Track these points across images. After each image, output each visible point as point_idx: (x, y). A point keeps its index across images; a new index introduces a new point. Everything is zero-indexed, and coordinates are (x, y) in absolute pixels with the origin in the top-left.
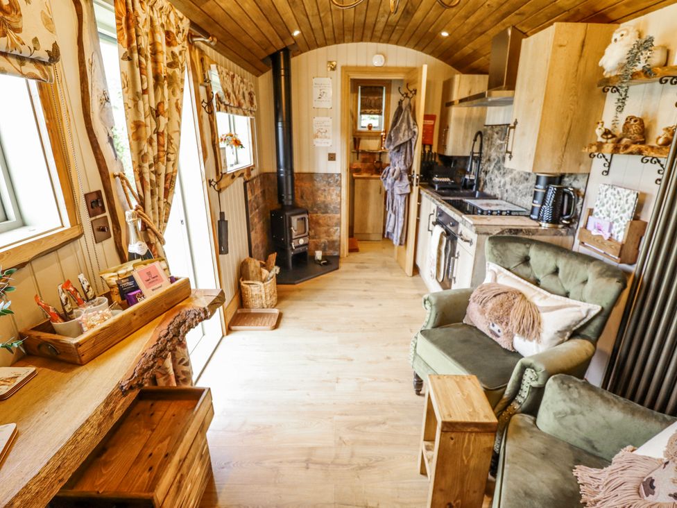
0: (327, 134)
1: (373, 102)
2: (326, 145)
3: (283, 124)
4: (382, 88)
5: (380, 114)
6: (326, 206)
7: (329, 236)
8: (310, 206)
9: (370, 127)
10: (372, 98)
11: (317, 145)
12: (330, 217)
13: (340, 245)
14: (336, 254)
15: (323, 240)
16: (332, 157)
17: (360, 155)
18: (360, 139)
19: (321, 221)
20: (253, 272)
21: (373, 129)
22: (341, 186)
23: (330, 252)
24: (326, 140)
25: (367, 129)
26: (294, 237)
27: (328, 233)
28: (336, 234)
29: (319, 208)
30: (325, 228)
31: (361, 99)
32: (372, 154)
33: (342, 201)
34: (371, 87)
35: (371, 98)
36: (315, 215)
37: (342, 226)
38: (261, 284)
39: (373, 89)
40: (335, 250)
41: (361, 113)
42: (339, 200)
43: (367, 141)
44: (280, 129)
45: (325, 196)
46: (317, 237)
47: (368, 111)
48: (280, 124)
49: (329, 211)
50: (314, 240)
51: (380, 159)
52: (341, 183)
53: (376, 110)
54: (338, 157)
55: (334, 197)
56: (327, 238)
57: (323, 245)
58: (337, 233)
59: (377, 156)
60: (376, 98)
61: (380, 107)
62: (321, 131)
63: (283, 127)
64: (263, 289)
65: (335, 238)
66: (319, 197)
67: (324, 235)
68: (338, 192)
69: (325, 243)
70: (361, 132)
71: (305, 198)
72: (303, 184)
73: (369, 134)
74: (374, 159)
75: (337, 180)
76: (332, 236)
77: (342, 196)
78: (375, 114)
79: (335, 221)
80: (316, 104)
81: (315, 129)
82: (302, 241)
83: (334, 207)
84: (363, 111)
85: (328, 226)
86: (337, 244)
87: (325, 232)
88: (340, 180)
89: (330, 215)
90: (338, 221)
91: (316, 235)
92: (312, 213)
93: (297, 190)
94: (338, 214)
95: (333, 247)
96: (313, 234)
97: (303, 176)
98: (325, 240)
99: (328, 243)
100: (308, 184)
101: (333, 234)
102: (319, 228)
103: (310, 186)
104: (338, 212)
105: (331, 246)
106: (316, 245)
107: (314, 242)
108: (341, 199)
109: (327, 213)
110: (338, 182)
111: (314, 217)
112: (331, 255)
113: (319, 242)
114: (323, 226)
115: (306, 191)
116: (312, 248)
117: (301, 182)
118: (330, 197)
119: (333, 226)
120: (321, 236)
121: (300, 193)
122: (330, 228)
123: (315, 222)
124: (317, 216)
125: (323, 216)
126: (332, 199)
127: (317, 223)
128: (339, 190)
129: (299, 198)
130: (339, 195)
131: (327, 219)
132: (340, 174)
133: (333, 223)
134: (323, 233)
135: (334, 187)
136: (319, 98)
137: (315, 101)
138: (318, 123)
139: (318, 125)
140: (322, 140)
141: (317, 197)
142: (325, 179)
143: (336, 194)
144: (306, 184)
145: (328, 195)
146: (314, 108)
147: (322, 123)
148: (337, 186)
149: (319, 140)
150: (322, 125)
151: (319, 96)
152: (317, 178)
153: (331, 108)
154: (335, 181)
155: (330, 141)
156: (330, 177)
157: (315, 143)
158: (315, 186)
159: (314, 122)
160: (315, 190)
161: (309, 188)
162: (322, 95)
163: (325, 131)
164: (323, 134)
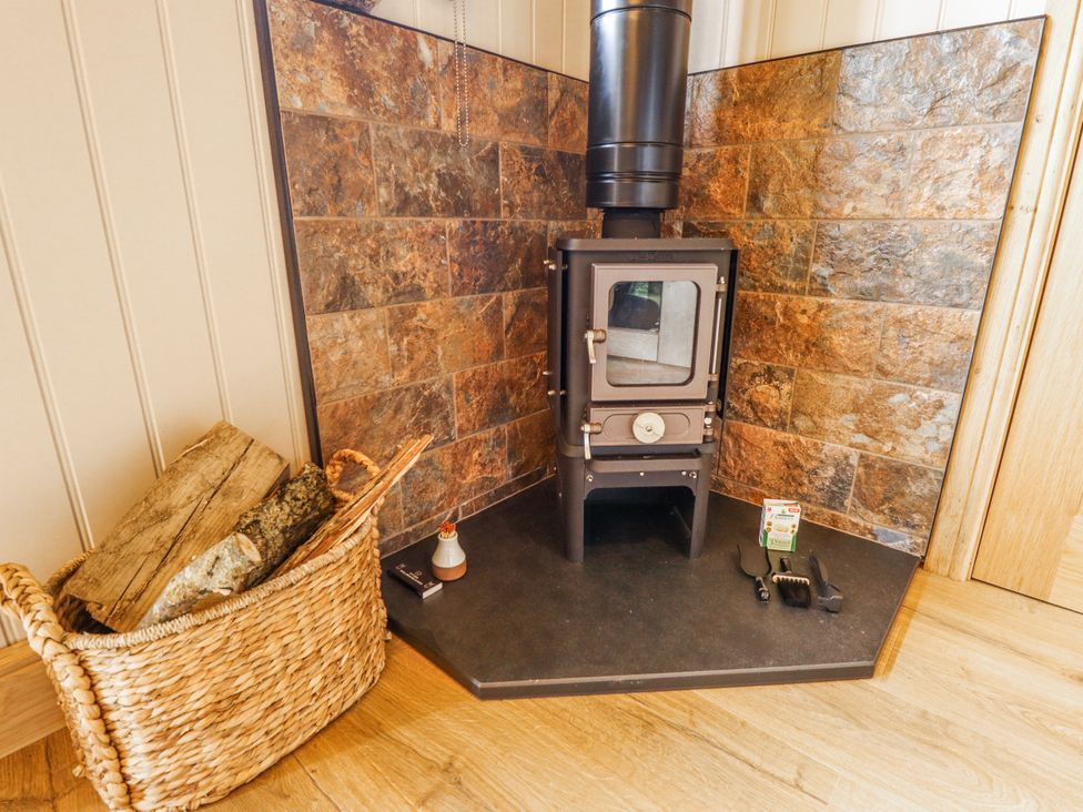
6: (889, 257)
7: (873, 435)
8: (790, 248)
12: (900, 322)
13: (937, 500)
14: (902, 541)
15: (832, 447)
19: (838, 341)
22: (1026, 113)
23: (859, 520)
26: (601, 390)
27: (870, 413)
28: (927, 429)
29: (843, 266)
30: (862, 386)
33: (1020, 219)
36: (811, 302)
37: (982, 385)
40: (895, 517)
42: (995, 212)
45: (895, 182)
46: (801, 422)
49: (905, 287)
50: (781, 436)
52: (1033, 86)
56: (861, 439)
57: (831, 472)
58: (936, 429)
65: (915, 449)
66: (855, 193)
67: (849, 420)
68: (997, 156)
69: (842, 465)
71: (767, 204)
72: (769, 125)
75: (1010, 70)
76: (894, 435)
79: (938, 348)
82: (650, 428)
83: (945, 260)
85: (881, 370)
86: (916, 488)
87: (857, 409)
88: (1032, 62)
89: (910, 310)
90: (954, 350)
91: (796, 411)
92: (796, 292)
93: (734, 160)
94: (965, 306)
95: (887, 499)
96: (786, 404)
97: (781, 73)
98: (846, 449)
99: (861, 470)
100: (799, 122)
101: (902, 429)
102: (820, 379)
103: (809, 134)
104: (965, 296)
105: (878, 489)
106: (791, 464)
107: (784, 445)
108: (1009, 207)
109: (892, 292)
110: (1014, 83)
111: (804, 312)
112: (869, 537)
113: (812, 452)
114: (846, 370)
115: (781, 161)
116: (768, 476)
117: (759, 112)
118: (927, 191)
119: (915, 381)
120: (829, 424)
121: (747, 175)
122: (891, 388)
123: (807, 341)
124: (821, 307)
125: (860, 311)
126: (941, 208)
127: (816, 348)
128: (1008, 140)
129: (741, 206)
130: (1002, 177)
131: (878, 333)
132: (1046, 17)
133: (915, 360)
134: (844, 412)
135: (974, 122)
141: (839, 193)
142: (915, 73)
143: (982, 167)
144: (785, 126)
145: (916, 177)
148: (996, 112)
152: (862, 76)
154: (990, 76)
156: (953, 55)
158: (839, 128)
160: (836, 154)
161: (803, 144)
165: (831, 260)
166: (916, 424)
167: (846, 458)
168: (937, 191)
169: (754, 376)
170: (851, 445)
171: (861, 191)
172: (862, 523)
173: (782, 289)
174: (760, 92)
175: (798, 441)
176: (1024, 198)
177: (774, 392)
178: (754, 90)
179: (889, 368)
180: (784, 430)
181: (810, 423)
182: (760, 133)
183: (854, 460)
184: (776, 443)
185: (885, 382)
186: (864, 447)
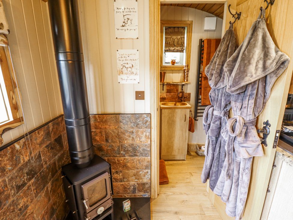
0: (134, 70)
1: (176, 40)
3: (66, 57)
4: (184, 28)
5: (182, 51)
6: (134, 149)
7: (138, 179)
8: (116, 149)
9: (173, 63)
10: (176, 38)
11: (122, 82)
12: (139, 160)
13: (150, 187)
14: (147, 195)
15: (132, 183)
16: (140, 95)
17: (165, 87)
18: (165, 73)
19: (129, 164)
21: (175, 64)
22: (151, 128)
24: (132, 77)
25: (170, 65)
27: (137, 175)
28: (147, 176)
29: (127, 151)
30: (134, 171)
31: (166, 38)
32: (175, 85)
33: (153, 143)
34: (174, 28)
35: (174, 37)
36: (122, 158)
37: (153, 167)
39: (176, 30)
40: (145, 192)
41: (166, 51)
42: (149, 142)
43: (171, 74)
44: (63, 64)
45: (133, 138)
46: (125, 180)
47: (172, 48)
48: (62, 57)
49: (138, 154)
50: (122, 183)
51: (182, 90)
52: (150, 124)
53: (179, 48)
54: (147, 95)
55: (143, 139)
56: (136, 180)
57: (132, 187)
59: (180, 87)
60: (179, 37)
61: (182, 45)
62: (127, 66)
63: (66, 61)
65: (145, 180)
66: (126, 139)
67: (134, 178)
68: (148, 134)
69: (134, 185)
70: (166, 67)
71: (110, 141)
72: (107, 126)
73: (172, 68)
74: (177, 90)
75: (147, 122)
76: (142, 179)
77: (152, 138)
78: (177, 51)
79: (145, 163)
80: (120, 34)
81: (119, 64)
83: (144, 150)
84: (167, 49)
85: (137, 168)
86: (147, 186)
87: (135, 175)
88: (150, 120)
89: (140, 158)
90: (148, 163)
91: (124, 178)
92: (119, 157)
93: (101, 132)
94: (148, 156)
95: (143, 189)
96: (121, 177)
97: (108, 117)
98: (134, 183)
99: (137, 186)
100: (113, 126)
101: (143, 177)
102: (127, 171)
104: (148, 155)
105: (141, 188)
106: (125, 188)
107: (123, 185)
108: (151, 141)
109: (136, 155)
110: (148, 123)
111: (121, 160)
112: (141, 197)
113: (128, 185)
114: (131, 169)
115: (111, 133)
116: (121, 191)
117: (104, 124)
118: (138, 139)
119: (143, 169)
120: (130, 179)
121: (104, 136)
122: (139, 171)
123: (123, 165)
124: (124, 159)
125: (132, 159)
126: (141, 142)
127: (125, 166)
128: (149, 132)
129: (104, 141)
130: (149, 137)
131: (135, 162)
132: (150, 114)
133: (142, 166)
134: (132, 176)
135: (143, 128)
136: (123, 26)
137: (118, 29)
138: (123, 56)
139: (123, 59)
140: (127, 76)
141: (124, 139)
142: (133, 120)
143: (146, 136)
144: (110, 127)
145: (136, 137)
146: (117, 38)
147: (127, 56)
148: (146, 127)
149: (124, 76)
150: (128, 58)
151: (122, 24)
152: (124, 119)
153: (138, 38)
154: (144, 122)
155: (137, 78)
156: (138, 118)
157: (120, 80)
158: (121, 128)
159: (118, 56)
160: (121, 132)
161: (115, 130)
162: (126, 22)
163: (131, 66)
164: (129, 69)
165: (125, 151)
166: (145, 176)
167: (135, 184)
168: (140, 139)
169: (114, 173)
170: (135, 182)
171: (127, 139)
172: (140, 195)
173: (116, 156)
174: (104, 120)
175: (125, 183)
176: (153, 140)
177: (118, 176)
178: (102, 120)
179: (138, 168)
180: (122, 182)
181: (127, 180)
182: (106, 128)
183: (136, 184)
184: (121, 185)
185: (138, 170)
186: (137, 181)
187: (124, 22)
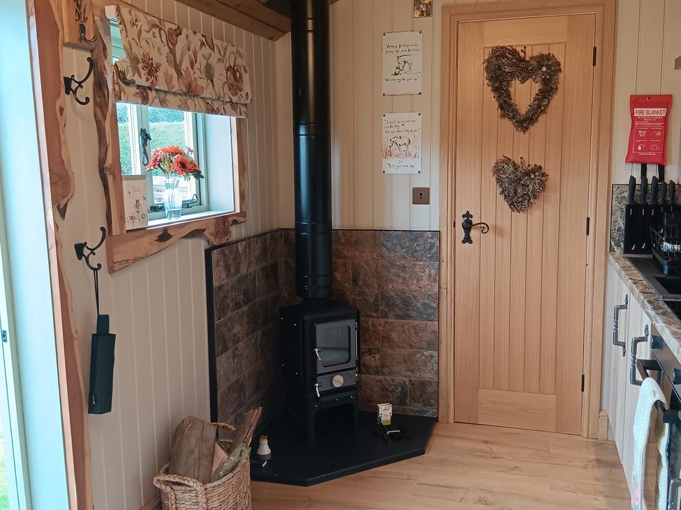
0: (411, 149)
2: (408, 171)
3: (308, 130)
6: (407, 303)
7: (412, 371)
8: (371, 300)
11: (390, 171)
12: (414, 327)
13: (437, 393)
14: (429, 412)
15: (399, 379)
16: (421, 196)
19: (394, 335)
20: (191, 452)
22: (439, 259)
23: (415, 408)
24: (408, 161)
26: (320, 370)
27: (410, 362)
28: (430, 366)
29: (392, 307)
30: (405, 352)
33: (444, 291)
36: (382, 321)
37: (443, 347)
38: (198, 486)
40: (426, 403)
42: (436, 290)
44: (303, 139)
45: (404, 278)
46: (386, 370)
48: (302, 131)
49: (414, 314)
50: (378, 377)
52: (439, 252)
54: (434, 196)
55: (425, 282)
56: (409, 374)
57: (400, 389)
58: (432, 365)
62: (399, 141)
63: (308, 135)
64: (202, 499)
65: (427, 375)
66: (392, 281)
67: (403, 367)
68: (433, 272)
69: (403, 386)
71: (360, 283)
72: (357, 253)
75: (432, 246)
76: (419, 370)
77: (443, 280)
79: (427, 336)
80: (390, 87)
81: (386, 139)
82: (338, 381)
83: (424, 304)
85: (411, 346)
86: (430, 390)
87: (405, 362)
88: (438, 244)
89: (417, 322)
90: (433, 336)
91: (383, 366)
92: (376, 317)
93: (345, 265)
94: (434, 321)
95: (421, 396)
96: (378, 363)
98: (404, 379)
99: (410, 386)
100: (368, 254)
101: (421, 367)
102: (389, 351)
103: (373, 259)
104: (432, 317)
105: (418, 393)
106: (384, 389)
107: (380, 381)
108: (439, 288)
109: (409, 317)
110: (434, 250)
111: (380, 325)
112: (418, 414)
113: (391, 382)
114: (399, 347)
115: (363, 267)
116: (375, 396)
117: (353, 249)
118: (415, 282)
119: (422, 348)
120: (395, 369)
121: (351, 271)
122: (416, 352)
123: (383, 337)
124: (386, 323)
125: (400, 324)
126: (420, 287)
127: (386, 339)
128: (436, 267)
129: (350, 283)
130: (435, 278)
131: (408, 332)
132: (439, 231)
133: (421, 341)
134: (400, 363)
135: (425, 261)
136: (396, 74)
137: (387, 80)
138: (393, 125)
139: (392, 130)
140: (399, 159)
141: (386, 280)
142: (405, 243)
143: (430, 275)
144: (363, 254)
145: (411, 277)
146: (384, 94)
147: (400, 125)
148: (430, 258)
149: (393, 161)
150: (402, 128)
151: (395, 70)
152: (388, 241)
153: (420, 94)
154: (427, 247)
155: (417, 162)
156: (415, 239)
157: (385, 168)
158: (383, 258)
159: (384, 124)
160: (383, 266)
161: (371, 262)
162: (401, 68)
163: (407, 142)
164: (403, 148)
165: (387, 305)
166: (426, 365)
167: (404, 382)
168: (418, 282)
169: (364, 353)
170: (406, 377)
171: (394, 280)
172: (414, 409)
173: (371, 316)
174: (352, 241)
175: (385, 379)
176: (443, 286)
177: (373, 359)
178: (350, 240)
179: (413, 344)
180: (379, 375)
181: (388, 370)
182: (354, 256)
183: (407, 383)
184: (377, 381)
185: (412, 350)
186: (410, 377)
187: (397, 68)
